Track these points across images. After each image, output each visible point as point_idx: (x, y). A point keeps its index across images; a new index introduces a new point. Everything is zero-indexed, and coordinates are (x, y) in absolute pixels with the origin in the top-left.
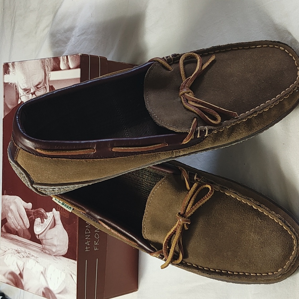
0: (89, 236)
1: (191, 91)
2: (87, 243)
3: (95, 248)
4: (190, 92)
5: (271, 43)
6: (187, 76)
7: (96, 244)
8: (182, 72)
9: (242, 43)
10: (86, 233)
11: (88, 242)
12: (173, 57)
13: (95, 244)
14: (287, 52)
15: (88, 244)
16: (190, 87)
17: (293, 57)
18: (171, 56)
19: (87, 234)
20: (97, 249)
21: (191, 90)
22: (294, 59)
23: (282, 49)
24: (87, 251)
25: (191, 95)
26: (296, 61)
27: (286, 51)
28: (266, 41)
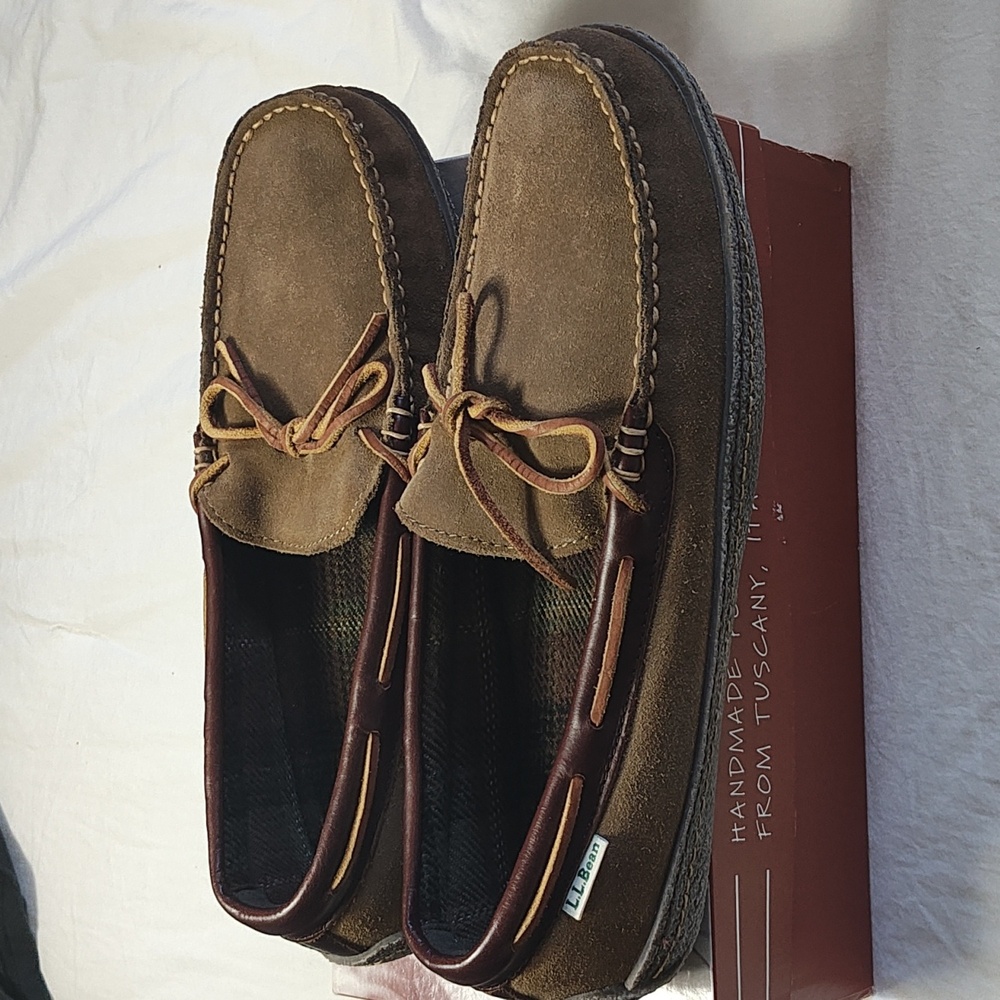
0: (741, 783)
1: (290, 423)
2: (737, 811)
3: (762, 832)
4: (292, 428)
5: (227, 160)
6: (251, 425)
7: (764, 815)
8: (240, 434)
9: (210, 241)
10: (731, 773)
11: (738, 807)
12: (200, 444)
13: (760, 815)
14: (260, 126)
15: (741, 816)
16: (281, 422)
17: (276, 111)
18: (198, 450)
19: (736, 778)
20: (765, 834)
21: (289, 421)
22: (281, 110)
23: (248, 134)
24: (737, 840)
25: (301, 427)
26: (288, 108)
27: (255, 126)
28: (218, 175)
